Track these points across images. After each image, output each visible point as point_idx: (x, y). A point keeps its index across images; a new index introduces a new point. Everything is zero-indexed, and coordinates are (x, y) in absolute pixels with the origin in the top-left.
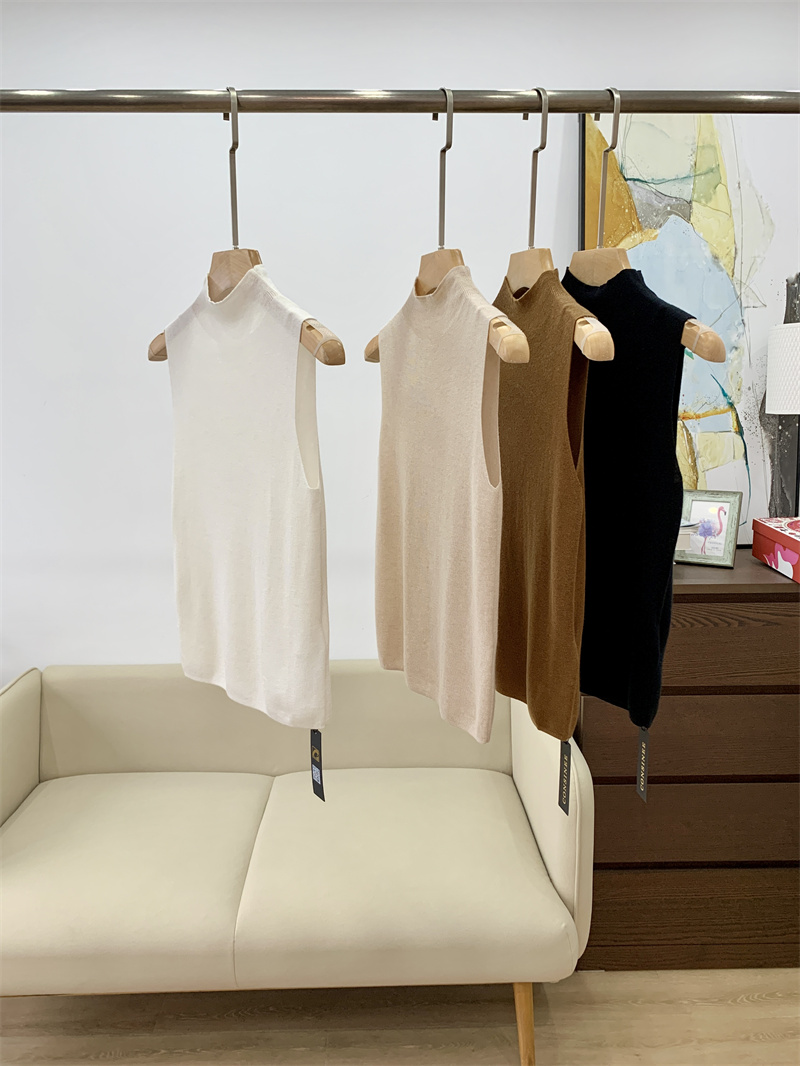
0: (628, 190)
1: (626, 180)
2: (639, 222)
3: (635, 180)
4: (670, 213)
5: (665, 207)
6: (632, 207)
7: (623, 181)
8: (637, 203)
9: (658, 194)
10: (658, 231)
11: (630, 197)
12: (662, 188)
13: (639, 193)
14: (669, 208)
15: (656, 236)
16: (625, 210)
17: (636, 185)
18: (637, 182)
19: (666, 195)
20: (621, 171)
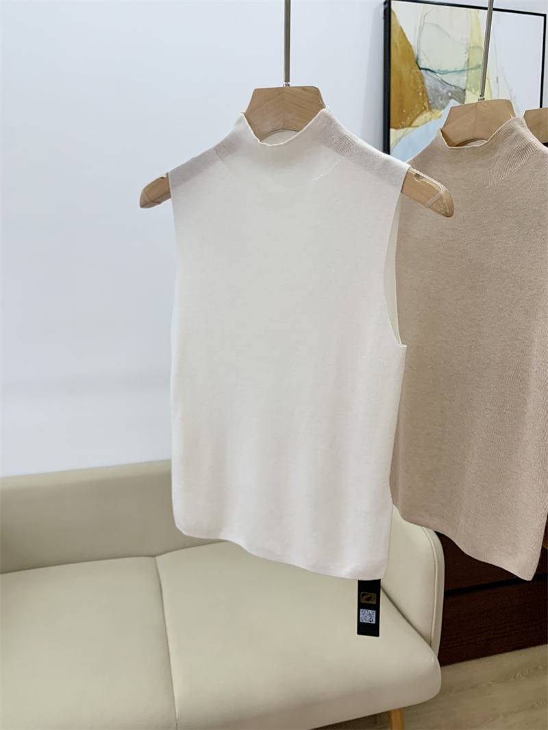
0: (422, 77)
3: (426, 69)
4: (451, 98)
5: (447, 93)
6: (424, 91)
7: (418, 70)
8: (428, 88)
9: (442, 82)
11: (423, 83)
13: (429, 81)
14: (450, 94)
15: (440, 116)
16: (419, 93)
17: (427, 73)
18: (428, 72)
19: (448, 84)
20: (416, 62)
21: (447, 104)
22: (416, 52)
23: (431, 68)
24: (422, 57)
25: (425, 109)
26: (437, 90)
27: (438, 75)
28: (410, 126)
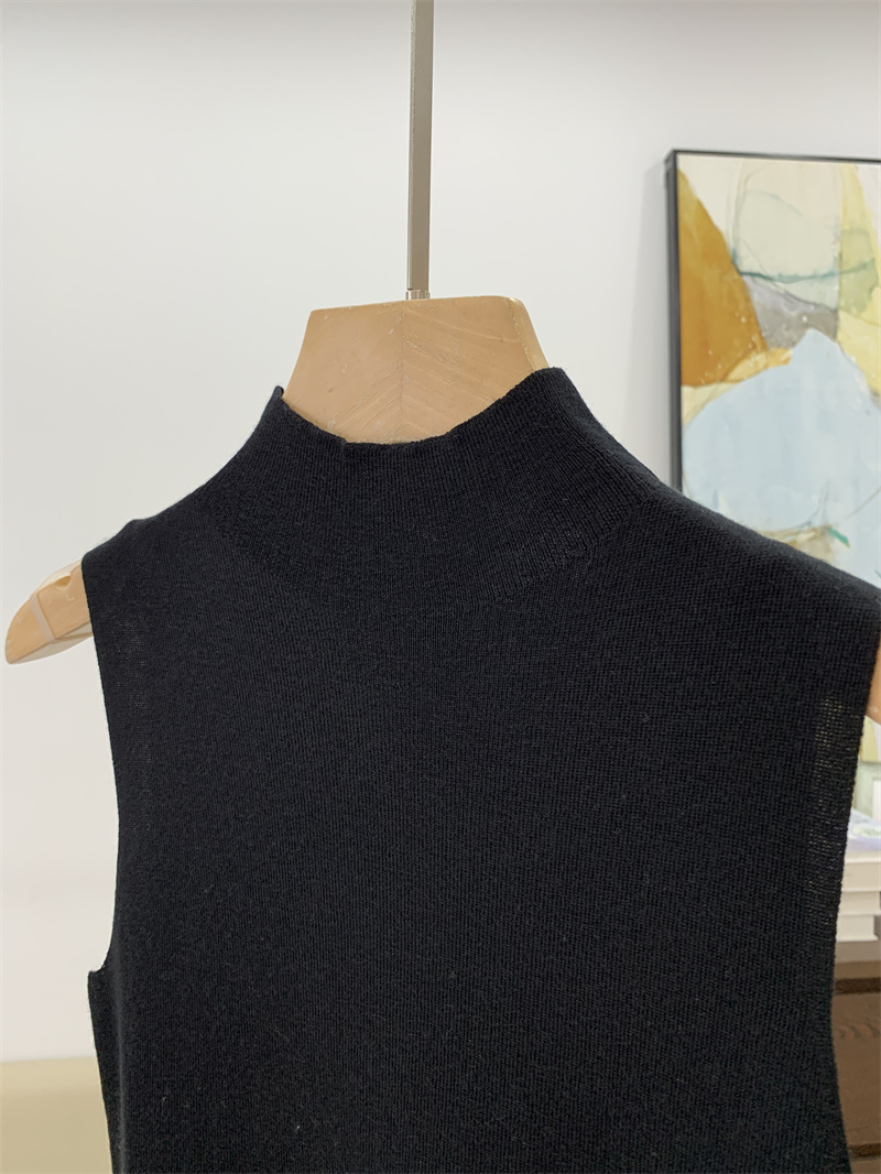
0: (744, 289)
1: (741, 274)
2: (762, 338)
3: (753, 275)
4: (807, 326)
6: (751, 314)
7: (736, 276)
8: (758, 309)
9: (788, 296)
11: (748, 300)
12: (794, 289)
13: (760, 295)
16: (740, 318)
17: (755, 282)
18: (758, 279)
19: (799, 300)
20: (732, 261)
21: (800, 337)
22: (731, 244)
23: (763, 272)
24: (743, 252)
25: (754, 346)
26: (777, 312)
27: (779, 284)
28: (723, 379)
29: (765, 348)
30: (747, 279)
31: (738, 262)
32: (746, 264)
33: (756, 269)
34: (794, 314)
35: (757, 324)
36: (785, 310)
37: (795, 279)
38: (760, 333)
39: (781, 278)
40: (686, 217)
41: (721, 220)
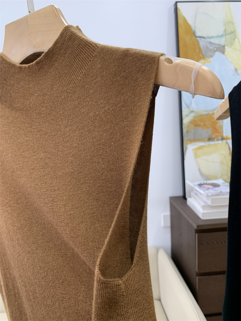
0: (198, 42)
1: (196, 37)
2: (203, 56)
3: (200, 37)
4: (216, 51)
5: (214, 49)
6: (200, 49)
7: (195, 38)
8: (202, 47)
9: (211, 43)
10: (211, 59)
11: (199, 44)
12: (212, 40)
13: (202, 43)
14: (215, 49)
15: (210, 62)
16: (196, 50)
18: (202, 39)
19: (213, 43)
20: (194, 33)
21: (214, 54)
22: (193, 28)
23: (202, 36)
24: (197, 31)
25: (201, 58)
26: (207, 48)
27: (208, 39)
29: (204, 58)
30: (198, 38)
31: (195, 34)
32: (198, 34)
33: (201, 35)
34: (212, 48)
35: (201, 51)
36: (209, 47)
37: (212, 37)
38: (202, 54)
39: (208, 37)
40: (180, 21)
41: (190, 22)
